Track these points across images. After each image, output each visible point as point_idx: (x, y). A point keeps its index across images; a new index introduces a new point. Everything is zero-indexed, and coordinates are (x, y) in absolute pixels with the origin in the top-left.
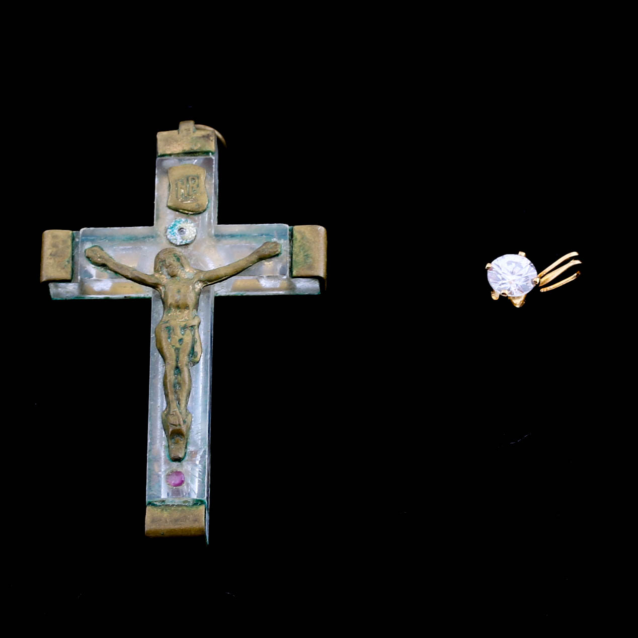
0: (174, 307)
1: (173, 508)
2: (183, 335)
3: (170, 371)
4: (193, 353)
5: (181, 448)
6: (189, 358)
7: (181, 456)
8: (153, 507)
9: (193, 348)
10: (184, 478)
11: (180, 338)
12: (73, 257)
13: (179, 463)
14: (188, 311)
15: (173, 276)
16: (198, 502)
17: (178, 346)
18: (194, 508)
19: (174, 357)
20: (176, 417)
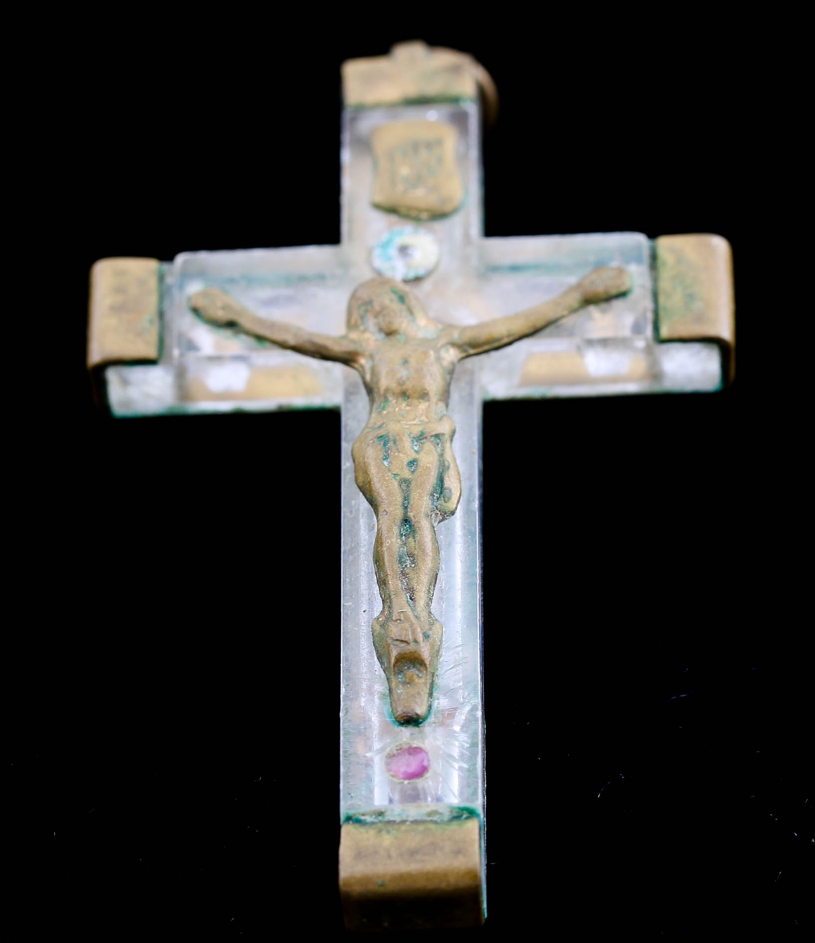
0: (394, 394)
1: (403, 828)
2: (417, 452)
3: (390, 530)
4: (440, 488)
5: (419, 693)
6: (433, 500)
7: (420, 710)
8: (357, 825)
9: (441, 480)
10: (429, 760)
11: (410, 459)
12: (161, 315)
13: (415, 730)
14: (427, 404)
15: (390, 333)
16: (463, 814)
17: (406, 474)
18: (455, 825)
19: (399, 499)
20: (407, 625)
